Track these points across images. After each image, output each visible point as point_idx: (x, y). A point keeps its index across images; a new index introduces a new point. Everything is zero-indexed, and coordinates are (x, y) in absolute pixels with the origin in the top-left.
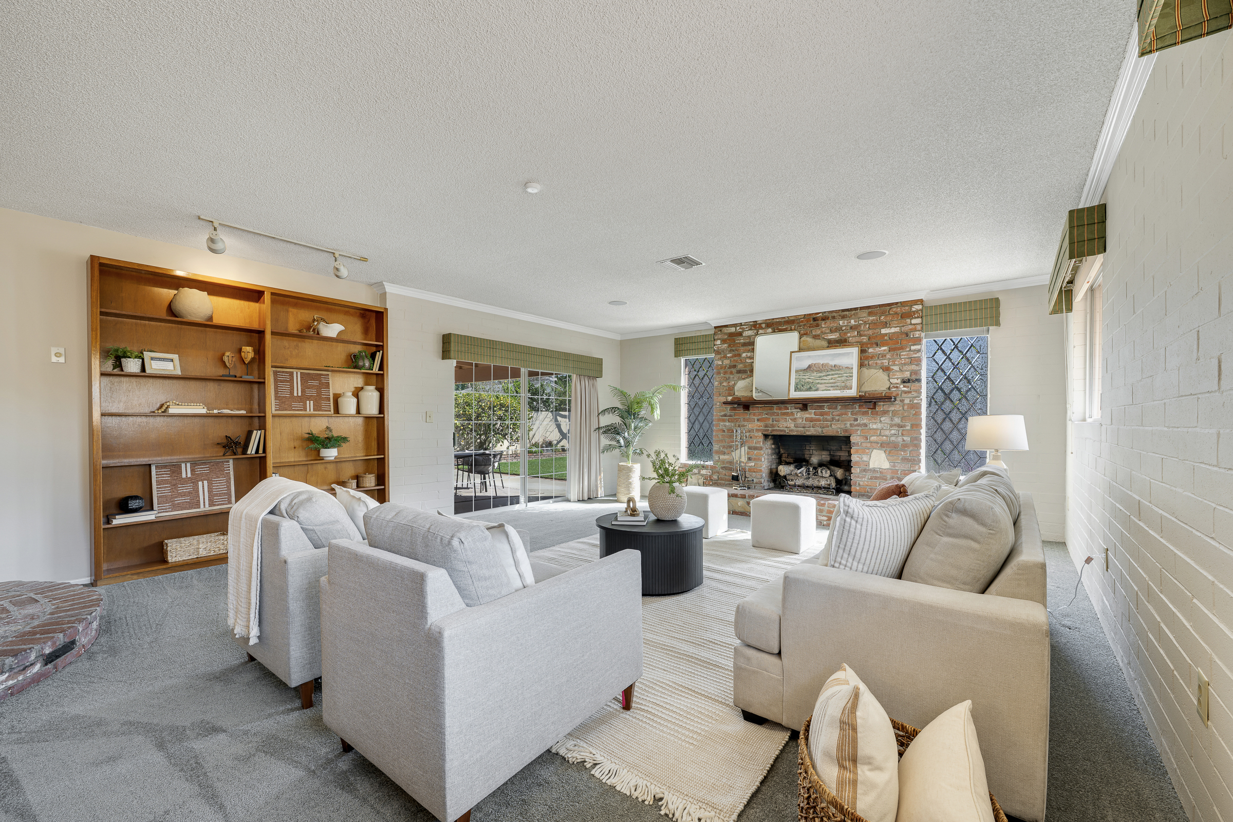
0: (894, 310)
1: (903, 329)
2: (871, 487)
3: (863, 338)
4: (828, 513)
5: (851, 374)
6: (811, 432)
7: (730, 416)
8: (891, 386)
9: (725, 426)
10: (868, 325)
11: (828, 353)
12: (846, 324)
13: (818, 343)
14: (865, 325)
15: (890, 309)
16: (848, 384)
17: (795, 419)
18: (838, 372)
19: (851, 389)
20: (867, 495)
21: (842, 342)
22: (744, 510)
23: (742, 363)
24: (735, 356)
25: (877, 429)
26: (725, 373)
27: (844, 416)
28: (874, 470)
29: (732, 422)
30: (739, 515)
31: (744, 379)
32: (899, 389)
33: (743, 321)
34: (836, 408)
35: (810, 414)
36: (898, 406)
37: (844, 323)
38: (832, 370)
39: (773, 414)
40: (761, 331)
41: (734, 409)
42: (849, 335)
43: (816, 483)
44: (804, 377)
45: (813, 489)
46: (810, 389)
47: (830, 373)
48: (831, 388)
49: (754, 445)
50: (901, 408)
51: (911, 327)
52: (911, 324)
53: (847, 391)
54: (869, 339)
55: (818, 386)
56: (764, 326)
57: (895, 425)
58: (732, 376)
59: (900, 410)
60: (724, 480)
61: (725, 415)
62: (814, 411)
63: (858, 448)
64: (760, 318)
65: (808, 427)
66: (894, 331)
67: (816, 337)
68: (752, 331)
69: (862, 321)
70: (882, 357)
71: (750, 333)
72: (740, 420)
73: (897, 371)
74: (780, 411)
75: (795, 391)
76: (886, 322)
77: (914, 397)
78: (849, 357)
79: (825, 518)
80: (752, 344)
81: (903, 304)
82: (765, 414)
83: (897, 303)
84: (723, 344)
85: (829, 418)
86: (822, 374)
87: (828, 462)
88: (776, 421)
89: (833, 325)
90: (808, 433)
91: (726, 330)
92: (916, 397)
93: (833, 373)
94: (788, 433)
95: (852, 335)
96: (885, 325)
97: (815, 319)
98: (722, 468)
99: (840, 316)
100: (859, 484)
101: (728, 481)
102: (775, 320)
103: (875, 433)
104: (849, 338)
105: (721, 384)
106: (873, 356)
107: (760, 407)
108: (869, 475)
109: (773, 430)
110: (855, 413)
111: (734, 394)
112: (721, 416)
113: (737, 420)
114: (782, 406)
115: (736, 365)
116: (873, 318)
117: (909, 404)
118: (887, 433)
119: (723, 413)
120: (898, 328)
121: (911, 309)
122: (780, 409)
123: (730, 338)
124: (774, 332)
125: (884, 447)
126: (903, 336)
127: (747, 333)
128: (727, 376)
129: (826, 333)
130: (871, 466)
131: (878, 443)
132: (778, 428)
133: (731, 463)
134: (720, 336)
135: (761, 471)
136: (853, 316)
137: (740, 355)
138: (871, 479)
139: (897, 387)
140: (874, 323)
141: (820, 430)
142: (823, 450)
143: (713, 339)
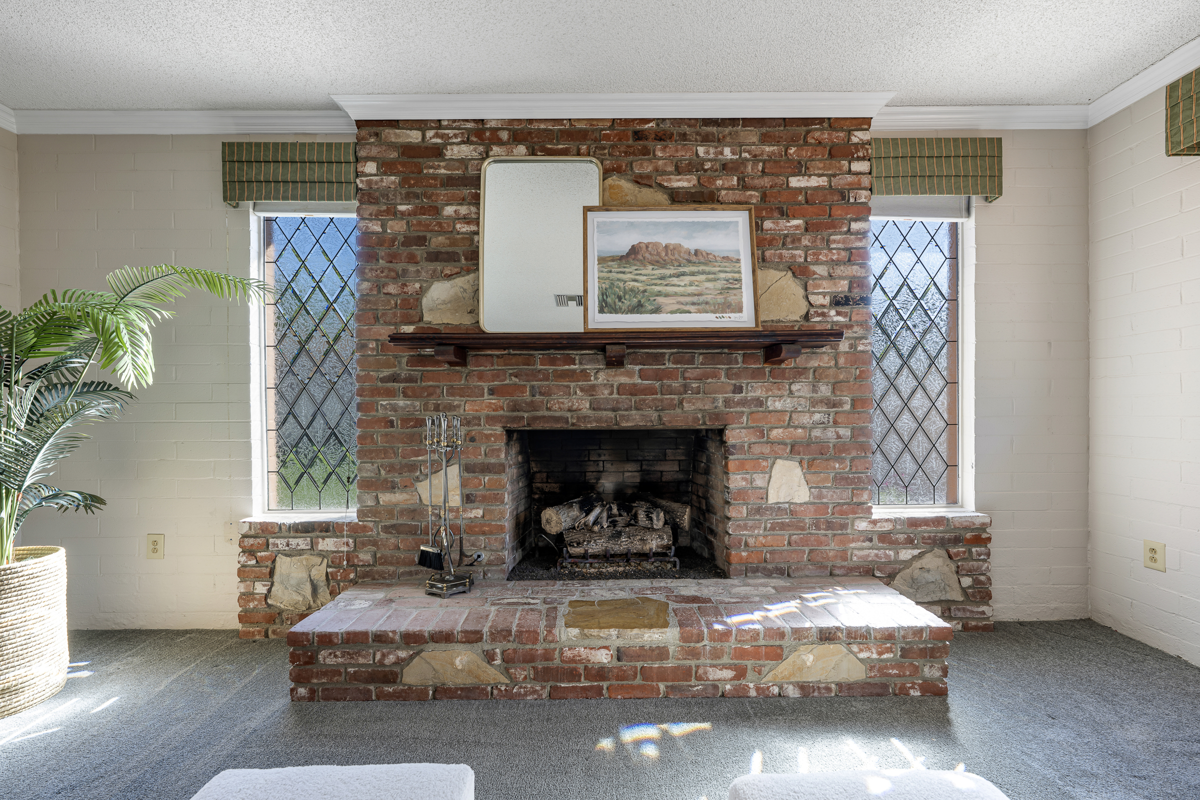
0: (817, 134)
1: (834, 181)
2: (770, 548)
3: (751, 195)
4: (737, 658)
5: (736, 276)
6: (634, 420)
7: (407, 380)
8: (812, 311)
9: (394, 408)
10: (761, 164)
11: (679, 220)
12: (712, 156)
13: (647, 194)
14: (755, 164)
15: (808, 132)
16: (732, 299)
17: (593, 387)
18: (707, 269)
19: (740, 310)
20: (765, 569)
21: (700, 200)
22: (475, 681)
23: (442, 232)
24: (422, 210)
25: (783, 412)
26: (392, 258)
27: (710, 380)
28: (778, 509)
29: (415, 396)
30: (460, 697)
31: (449, 277)
32: (829, 319)
33: (446, 114)
34: (691, 361)
35: (630, 374)
36: (826, 358)
37: (708, 152)
38: (689, 261)
39: (534, 375)
40: (496, 150)
41: (422, 360)
42: (719, 183)
43: (636, 546)
44: (621, 276)
45: (628, 561)
46: (638, 308)
47: (686, 269)
48: (692, 308)
49: (481, 459)
50: (832, 363)
51: (850, 178)
52: (850, 172)
53: (732, 315)
55: (660, 300)
56: (504, 135)
57: (821, 401)
58: (412, 268)
59: (830, 367)
60: (391, 564)
61: (394, 378)
62: (637, 368)
63: (743, 456)
65: (626, 410)
66: (816, 185)
67: (640, 181)
68: (472, 147)
69: (749, 152)
70: (793, 242)
71: (466, 151)
72: (438, 391)
73: (822, 278)
74: (551, 368)
75: (601, 311)
76: (799, 163)
77: (856, 338)
79: (729, 674)
80: (476, 181)
81: (832, 124)
82: (511, 375)
83: (821, 120)
84: (385, 173)
85: (676, 384)
86: (667, 272)
87: (635, 487)
88: (541, 394)
89: (684, 155)
90: (625, 424)
91: (392, 135)
92: (861, 338)
93: (694, 269)
94: (573, 424)
95: (725, 183)
96: (800, 169)
97: (639, 135)
98: (386, 529)
99: (698, 134)
100: (746, 544)
101: (405, 564)
102: (535, 126)
103: (780, 420)
104: (719, 190)
105: (379, 287)
106: (774, 239)
107: (498, 356)
108: (768, 520)
109: (536, 418)
110: (736, 374)
111: (421, 319)
112: (383, 380)
113: (431, 392)
114: (558, 354)
115: (424, 239)
116: (772, 148)
117: (847, 353)
118: (805, 419)
119: (386, 373)
120: (825, 178)
121: (849, 139)
122: (553, 362)
123: (405, 159)
124: (532, 154)
125: (799, 454)
126: (836, 198)
127: (458, 151)
128: (399, 267)
129: (664, 173)
130: (772, 499)
131: (786, 444)
132: (547, 413)
133: (416, 511)
134: (374, 151)
135: (501, 528)
136: (728, 139)
137: (436, 211)
138: (773, 528)
139: (823, 315)
140: (775, 162)
141: (654, 415)
142: (628, 460)
143: (352, 158)
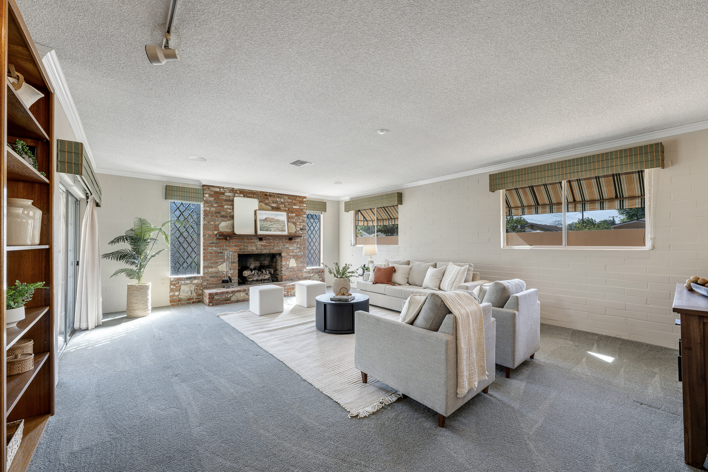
0: (298, 199)
2: (289, 275)
3: (286, 209)
5: (284, 225)
6: (265, 252)
7: (216, 243)
8: (297, 231)
9: (212, 250)
11: (274, 213)
13: (268, 207)
14: (287, 203)
16: (284, 229)
17: (256, 245)
18: (279, 223)
19: (285, 231)
20: (289, 279)
21: (277, 209)
22: (244, 298)
23: (224, 211)
24: (220, 206)
25: (292, 250)
26: (212, 216)
27: (279, 244)
28: (291, 268)
29: (218, 247)
30: (242, 302)
31: (225, 221)
33: (225, 186)
34: (276, 240)
35: (264, 242)
36: (299, 240)
37: (279, 200)
38: (276, 221)
39: (244, 242)
40: (236, 195)
41: (218, 239)
42: (281, 206)
43: (263, 278)
44: (264, 224)
45: (261, 281)
46: (267, 230)
47: (275, 223)
48: (277, 231)
49: (232, 260)
52: (303, 206)
54: (289, 209)
55: (271, 229)
56: (238, 192)
57: (298, 248)
58: (217, 219)
59: (300, 242)
60: (211, 285)
61: (212, 243)
62: (266, 241)
63: (285, 258)
64: (236, 187)
66: (298, 208)
67: (266, 204)
68: (231, 193)
69: (286, 200)
70: (294, 218)
72: (223, 246)
73: (298, 225)
74: (248, 241)
75: (260, 231)
77: (304, 236)
78: (282, 216)
80: (232, 201)
81: (300, 197)
82: (239, 243)
83: (298, 196)
84: (210, 197)
85: (273, 245)
86: (272, 223)
88: (246, 246)
89: (274, 200)
91: (212, 189)
93: (277, 223)
94: (252, 253)
95: (282, 206)
96: (295, 204)
97: (266, 195)
98: (210, 277)
99: (277, 196)
100: (285, 275)
102: (245, 190)
104: (281, 207)
105: (209, 222)
106: (290, 217)
107: (236, 238)
108: (289, 270)
109: (243, 252)
110: (283, 243)
111: (219, 230)
112: (210, 243)
113: (221, 246)
114: (249, 238)
115: (220, 212)
116: (290, 200)
117: (302, 239)
118: (295, 251)
119: (210, 242)
121: (303, 200)
123: (215, 194)
124: (244, 197)
125: (294, 258)
126: (301, 211)
127: (228, 194)
128: (214, 218)
129: (271, 203)
130: (290, 266)
131: (292, 256)
132: (247, 250)
133: (217, 273)
134: (208, 192)
136: (282, 198)
137: (222, 206)
138: (290, 272)
139: (299, 232)
140: (291, 203)
141: (268, 251)
142: (257, 261)
143: (202, 193)
